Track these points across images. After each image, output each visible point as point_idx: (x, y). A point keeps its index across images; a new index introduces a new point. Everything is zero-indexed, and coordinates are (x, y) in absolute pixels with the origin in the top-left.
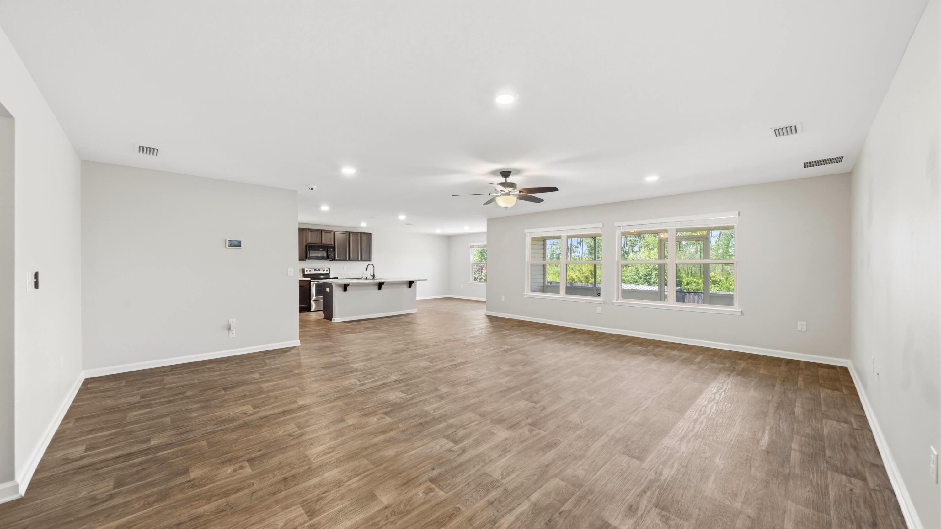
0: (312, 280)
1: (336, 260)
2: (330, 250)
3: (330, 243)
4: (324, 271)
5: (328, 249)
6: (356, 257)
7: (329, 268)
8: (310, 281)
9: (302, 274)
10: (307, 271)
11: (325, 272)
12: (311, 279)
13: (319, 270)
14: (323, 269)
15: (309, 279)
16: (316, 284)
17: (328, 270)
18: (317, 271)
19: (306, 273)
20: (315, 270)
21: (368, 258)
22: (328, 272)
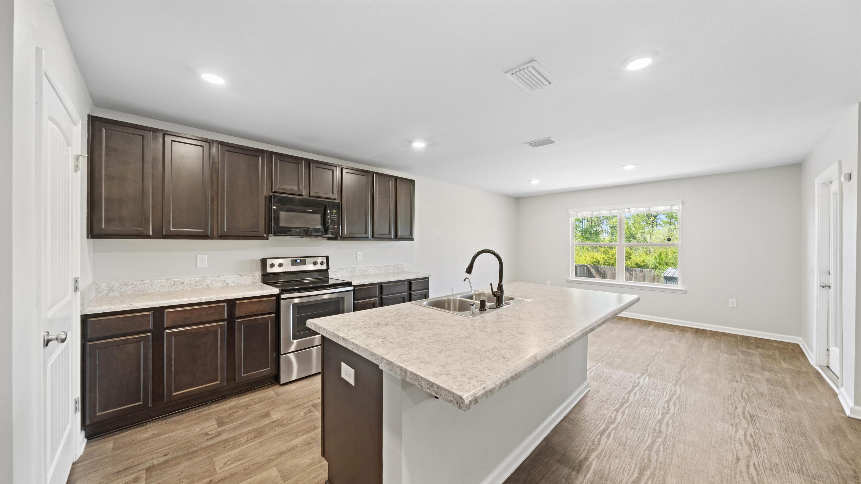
0: (283, 296)
1: (344, 238)
2: (331, 213)
3: (332, 196)
4: (315, 263)
5: (325, 210)
6: (387, 232)
7: (327, 258)
8: (278, 297)
9: (258, 275)
10: (272, 266)
11: (318, 267)
12: (283, 291)
13: (303, 263)
14: (314, 259)
15: (276, 291)
16: (294, 305)
17: (325, 261)
18: (298, 264)
19: (270, 270)
20: (294, 263)
21: (409, 233)
22: (324, 267)
